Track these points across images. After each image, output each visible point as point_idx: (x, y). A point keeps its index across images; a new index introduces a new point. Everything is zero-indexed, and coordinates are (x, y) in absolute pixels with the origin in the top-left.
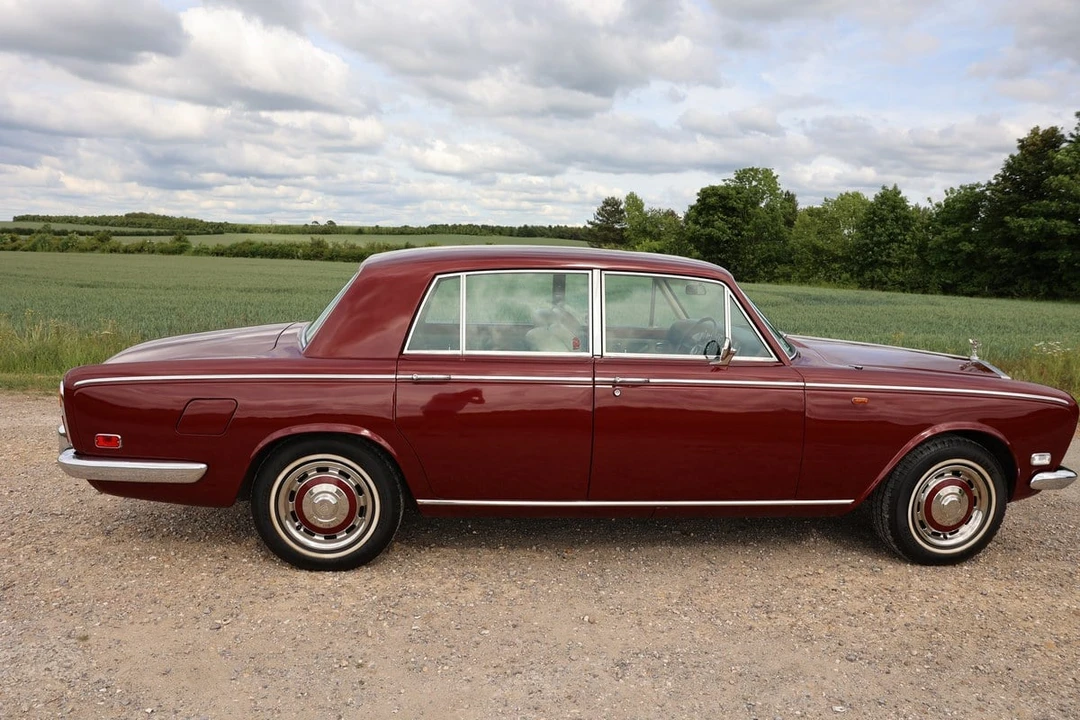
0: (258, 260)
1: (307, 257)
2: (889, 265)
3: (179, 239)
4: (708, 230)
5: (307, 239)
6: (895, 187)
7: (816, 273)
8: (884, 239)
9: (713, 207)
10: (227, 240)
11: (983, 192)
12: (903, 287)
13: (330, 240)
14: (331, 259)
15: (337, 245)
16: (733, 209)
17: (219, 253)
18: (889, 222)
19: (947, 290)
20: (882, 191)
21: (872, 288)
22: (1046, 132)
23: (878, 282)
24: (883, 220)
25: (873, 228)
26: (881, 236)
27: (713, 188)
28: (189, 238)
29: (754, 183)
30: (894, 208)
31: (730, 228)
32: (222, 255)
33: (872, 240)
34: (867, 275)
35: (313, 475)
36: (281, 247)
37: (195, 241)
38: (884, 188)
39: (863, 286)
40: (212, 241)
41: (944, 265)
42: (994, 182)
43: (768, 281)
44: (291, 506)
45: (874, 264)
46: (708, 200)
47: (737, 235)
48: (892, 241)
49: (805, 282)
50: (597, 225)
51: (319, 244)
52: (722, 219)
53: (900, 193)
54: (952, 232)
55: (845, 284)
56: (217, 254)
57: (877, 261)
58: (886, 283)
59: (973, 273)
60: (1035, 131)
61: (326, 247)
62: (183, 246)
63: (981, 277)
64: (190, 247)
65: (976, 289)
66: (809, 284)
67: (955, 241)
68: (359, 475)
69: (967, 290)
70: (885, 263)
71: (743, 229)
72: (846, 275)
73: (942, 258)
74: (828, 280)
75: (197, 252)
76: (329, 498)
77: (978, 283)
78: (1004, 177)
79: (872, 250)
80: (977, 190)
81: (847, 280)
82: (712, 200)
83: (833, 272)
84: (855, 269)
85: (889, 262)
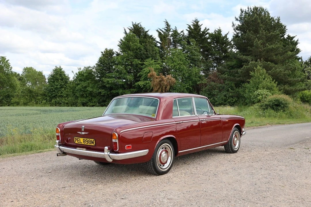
2: (62, 96)
6: (60, 67)
7: (31, 101)
8: (58, 87)
11: (91, 69)
12: (67, 105)
18: (60, 80)
19: (84, 105)
20: (55, 68)
21: (56, 106)
22: (110, 50)
23: (58, 103)
24: (57, 80)
25: (54, 82)
26: (58, 85)
30: (61, 75)
33: (54, 87)
34: (53, 101)
38: (56, 67)
39: (52, 105)
41: (82, 96)
42: (96, 66)
43: (9, 106)
45: (55, 97)
48: (62, 87)
49: (27, 105)
53: (62, 69)
54: (84, 84)
55: (45, 105)
57: (56, 95)
58: (61, 104)
59: (92, 98)
60: (106, 49)
63: (95, 100)
65: (94, 104)
66: (29, 105)
67: (85, 87)
69: (91, 104)
70: (60, 96)
72: (45, 101)
73: (81, 94)
74: (37, 103)
77: (94, 102)
78: (99, 65)
79: (54, 91)
80: (90, 69)
81: (45, 103)
83: (38, 100)
84: (48, 98)
85: (62, 95)
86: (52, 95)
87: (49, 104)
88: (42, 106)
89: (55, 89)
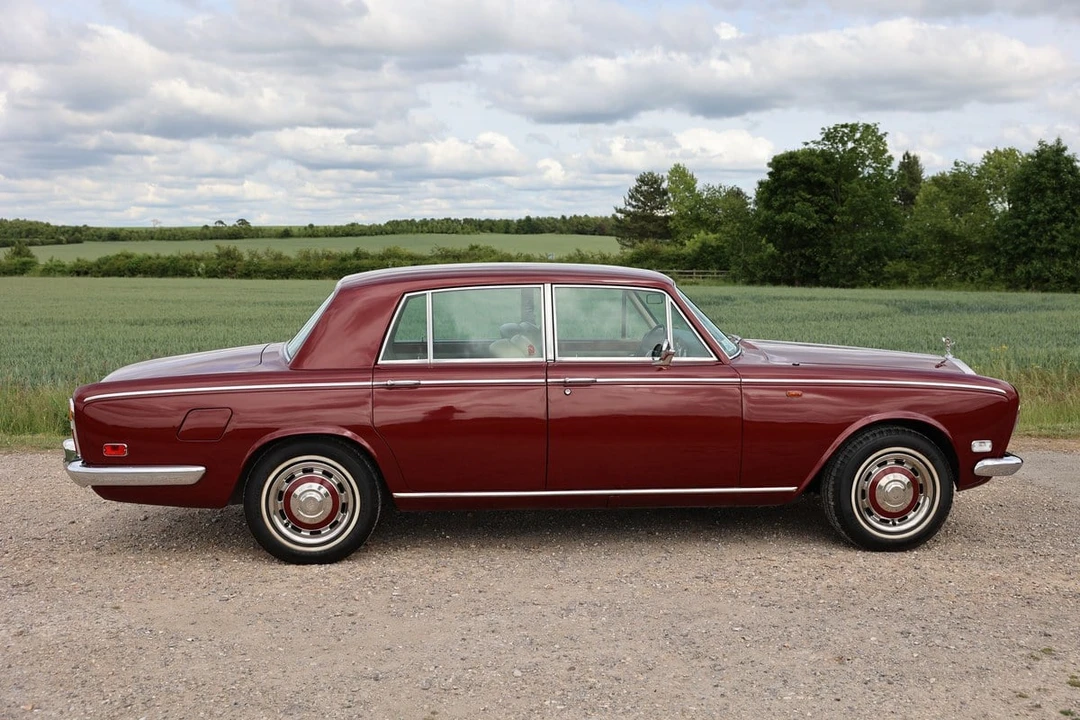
0: (139, 281)
1: (211, 274)
2: (1051, 253)
3: (18, 253)
4: (785, 216)
5: (209, 248)
6: (1059, 141)
7: (945, 270)
8: (1042, 217)
9: (793, 184)
10: (92, 253)
12: (1072, 284)
13: (244, 248)
14: (247, 274)
15: (253, 255)
16: (821, 185)
17: (81, 271)
18: (1049, 193)
20: (1038, 148)
21: (1027, 288)
23: (1036, 279)
24: (1040, 191)
25: (1026, 202)
26: (1039, 212)
27: (791, 156)
28: (34, 250)
29: (850, 145)
30: (1056, 172)
31: (817, 212)
32: (86, 273)
33: (1024, 219)
34: (1020, 269)
35: (299, 475)
36: (174, 260)
37: (43, 255)
38: (1041, 143)
39: (1014, 285)
40: (68, 255)
43: (875, 285)
44: (280, 504)
45: (1027, 255)
46: (784, 173)
47: (826, 222)
48: (1055, 219)
49: (929, 284)
50: (628, 214)
51: (229, 254)
52: (805, 200)
53: (1065, 149)
55: (988, 284)
56: (78, 274)
57: (1033, 250)
58: (1048, 280)
61: (239, 258)
62: (24, 264)
64: (36, 263)
66: (936, 285)
68: (342, 474)
70: (1046, 252)
71: (835, 213)
72: (988, 272)
74: (963, 279)
75: (49, 271)
76: (314, 495)
79: (1025, 234)
81: (991, 278)
82: (790, 173)
83: (969, 268)
84: (1002, 261)
85: (1053, 250)
86: (1016, 247)
87: (1004, 281)
88: (978, 289)
89: (1030, 225)
